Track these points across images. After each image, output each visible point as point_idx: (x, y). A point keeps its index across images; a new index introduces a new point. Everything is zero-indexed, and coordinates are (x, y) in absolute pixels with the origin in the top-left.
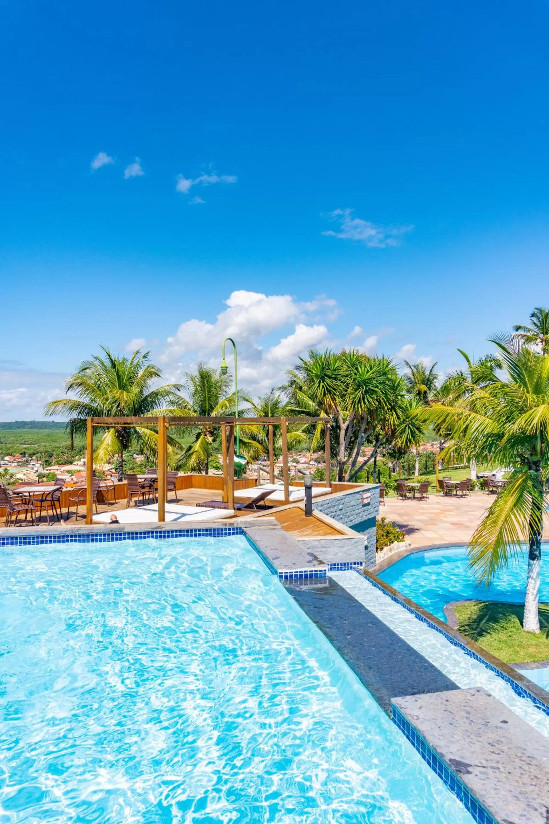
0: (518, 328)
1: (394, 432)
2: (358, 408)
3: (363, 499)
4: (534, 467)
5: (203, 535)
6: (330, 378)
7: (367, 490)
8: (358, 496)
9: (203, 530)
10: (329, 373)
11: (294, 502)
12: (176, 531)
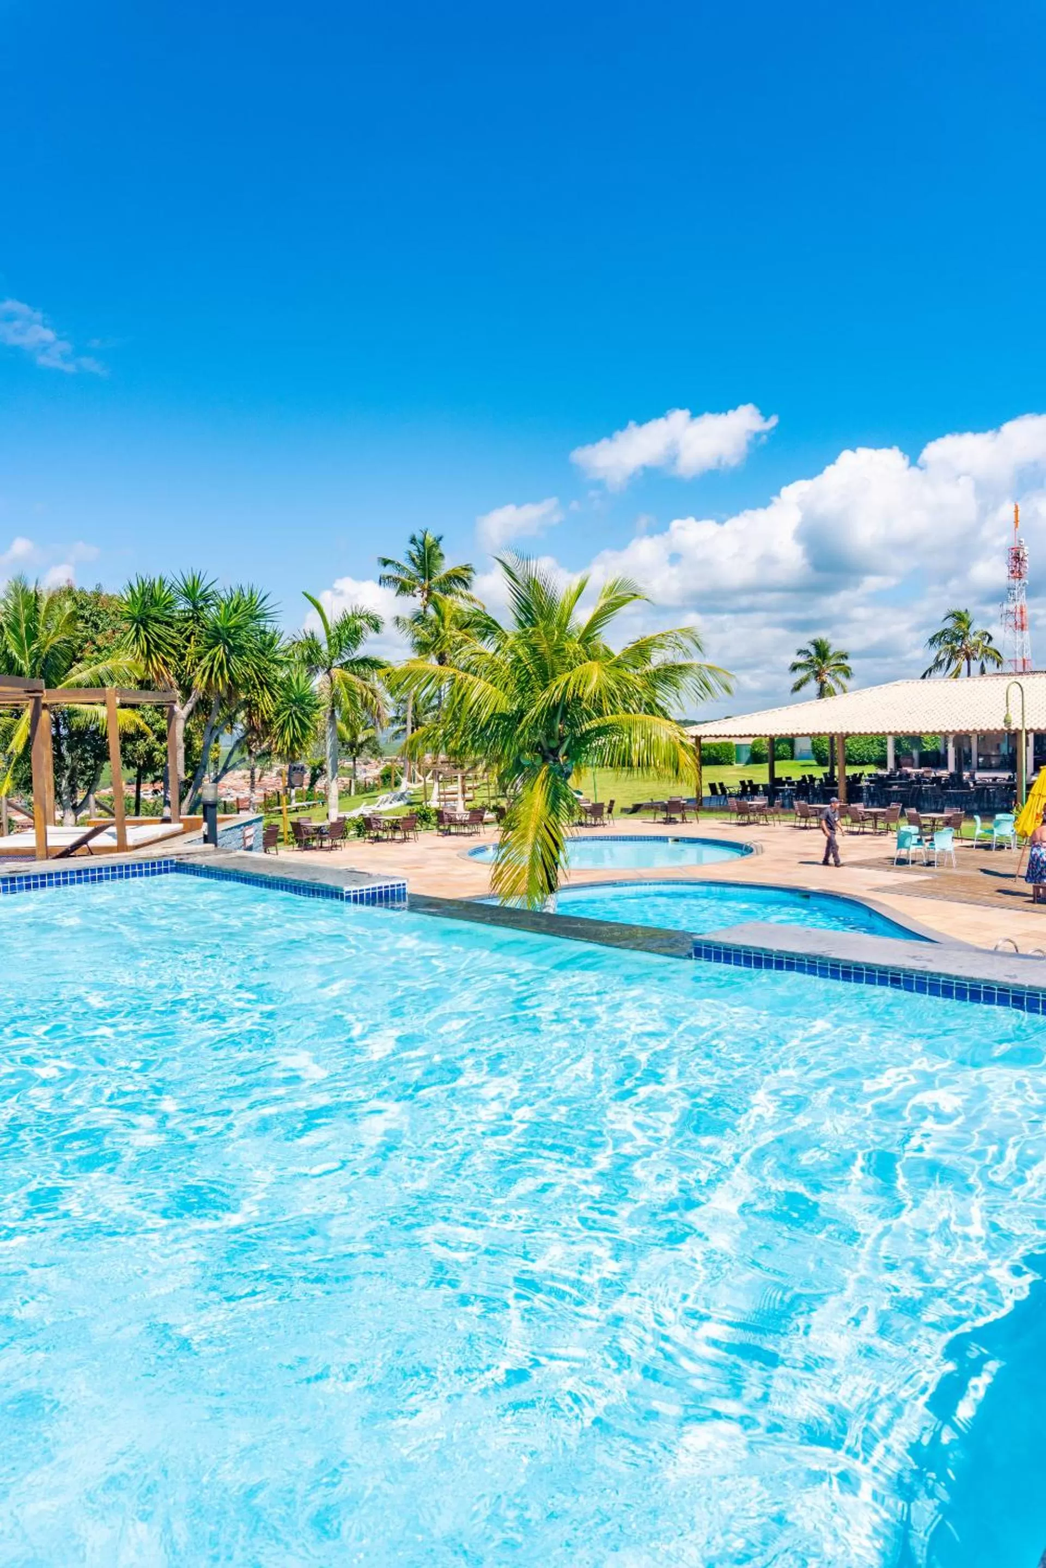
0: (386, 562)
1: (267, 724)
2: (217, 680)
3: (244, 838)
4: (551, 756)
5: (107, 878)
6: (157, 621)
7: (249, 823)
8: (238, 832)
9: (107, 869)
10: (154, 612)
11: (137, 847)
12: (57, 874)
